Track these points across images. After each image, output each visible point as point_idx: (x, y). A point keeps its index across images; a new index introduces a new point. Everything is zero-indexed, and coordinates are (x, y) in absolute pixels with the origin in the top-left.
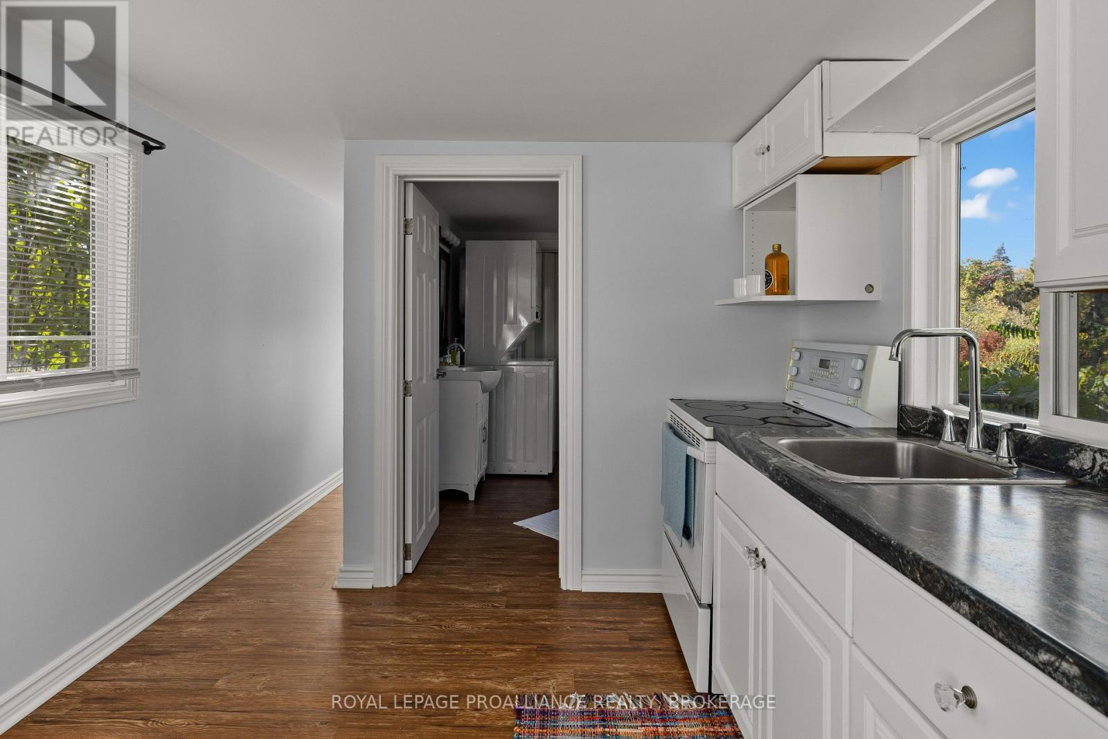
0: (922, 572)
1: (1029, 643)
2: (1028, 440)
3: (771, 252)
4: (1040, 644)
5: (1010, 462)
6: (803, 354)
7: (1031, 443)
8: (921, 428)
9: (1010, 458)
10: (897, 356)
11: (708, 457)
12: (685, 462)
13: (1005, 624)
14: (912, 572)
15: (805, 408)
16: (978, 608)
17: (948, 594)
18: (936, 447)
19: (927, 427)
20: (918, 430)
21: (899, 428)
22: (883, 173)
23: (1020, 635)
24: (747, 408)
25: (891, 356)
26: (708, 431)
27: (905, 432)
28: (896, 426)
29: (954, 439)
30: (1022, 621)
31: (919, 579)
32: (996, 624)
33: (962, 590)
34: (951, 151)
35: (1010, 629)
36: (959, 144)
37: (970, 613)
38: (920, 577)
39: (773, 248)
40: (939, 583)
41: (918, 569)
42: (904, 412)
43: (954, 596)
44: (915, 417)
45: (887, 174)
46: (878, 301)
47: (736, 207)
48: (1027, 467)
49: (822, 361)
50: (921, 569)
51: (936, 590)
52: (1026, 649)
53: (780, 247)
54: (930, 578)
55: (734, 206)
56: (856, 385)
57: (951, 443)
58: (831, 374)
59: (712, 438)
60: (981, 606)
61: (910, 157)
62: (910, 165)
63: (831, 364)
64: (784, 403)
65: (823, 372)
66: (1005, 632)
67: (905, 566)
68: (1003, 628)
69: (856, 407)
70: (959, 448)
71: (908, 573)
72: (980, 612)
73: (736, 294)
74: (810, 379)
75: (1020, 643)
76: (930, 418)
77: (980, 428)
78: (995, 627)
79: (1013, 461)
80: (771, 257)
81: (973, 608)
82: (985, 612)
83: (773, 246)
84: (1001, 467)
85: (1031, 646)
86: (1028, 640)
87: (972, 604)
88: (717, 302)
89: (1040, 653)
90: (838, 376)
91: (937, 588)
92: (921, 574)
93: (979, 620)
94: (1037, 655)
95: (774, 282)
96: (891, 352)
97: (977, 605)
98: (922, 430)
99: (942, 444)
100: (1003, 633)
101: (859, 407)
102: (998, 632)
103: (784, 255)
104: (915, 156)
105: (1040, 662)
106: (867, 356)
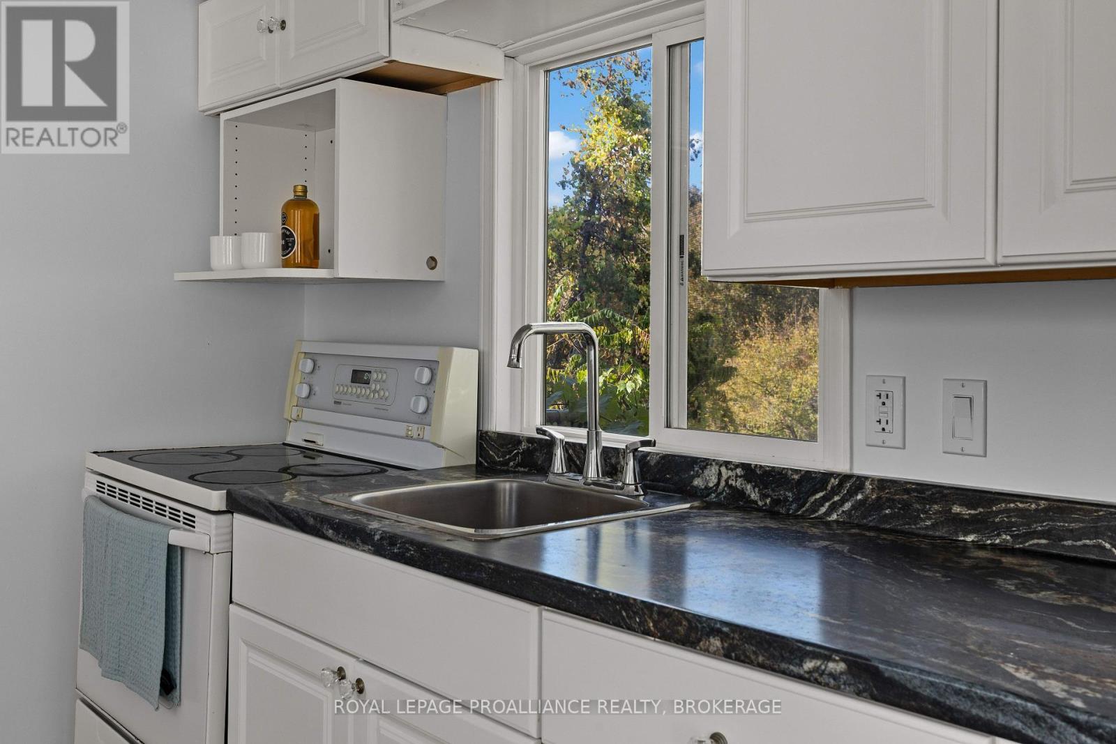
0: (656, 619)
1: (792, 657)
2: (649, 461)
3: (292, 197)
4: (805, 653)
5: (637, 490)
6: (319, 363)
7: (652, 464)
8: (510, 460)
9: (636, 484)
10: (518, 360)
11: (217, 542)
12: (164, 559)
13: (766, 646)
14: (642, 623)
15: (326, 448)
16: (733, 638)
17: (693, 635)
18: (544, 483)
19: (519, 458)
20: (506, 463)
21: (479, 464)
22: (450, 94)
23: (783, 652)
24: (239, 457)
25: (511, 360)
26: (216, 498)
27: (486, 468)
28: (475, 463)
29: (565, 470)
30: (783, 638)
31: (652, 628)
32: (754, 649)
33: (712, 625)
34: (539, 79)
35: (772, 649)
36: (547, 72)
37: (723, 648)
38: (653, 626)
39: (295, 192)
40: (681, 625)
41: (650, 617)
42: (484, 439)
43: (701, 635)
44: (502, 446)
45: (455, 97)
46: (443, 282)
47: (204, 111)
48: (652, 493)
49: (355, 372)
50: (655, 616)
51: (676, 636)
52: (790, 664)
53: (305, 189)
54: (667, 623)
55: (200, 109)
56: (422, 407)
57: (562, 474)
58: (375, 391)
59: (224, 508)
60: (736, 636)
61: (495, 79)
62: (492, 91)
63: (374, 376)
64: (284, 444)
65: (358, 389)
66: (765, 654)
67: (630, 618)
68: (763, 651)
69: (422, 440)
70: (574, 481)
71: (636, 626)
72: (735, 642)
73: (215, 262)
74: (335, 402)
75: (783, 659)
76: (524, 446)
77: (600, 451)
78: (755, 653)
79: (639, 488)
80: (289, 206)
81: (726, 642)
82: (742, 640)
83: (295, 187)
84: (628, 496)
85: (795, 659)
86: (792, 652)
87: (724, 637)
88: (179, 276)
89: (805, 663)
90: (387, 394)
91: (678, 632)
92: (654, 622)
93: (733, 651)
94: (802, 666)
95: (298, 248)
96: (511, 356)
97: (732, 635)
98: (512, 464)
99: (551, 477)
100: (763, 656)
101: (426, 438)
102: (757, 657)
103: (311, 204)
104: (498, 80)
105: (805, 672)
106: (437, 362)
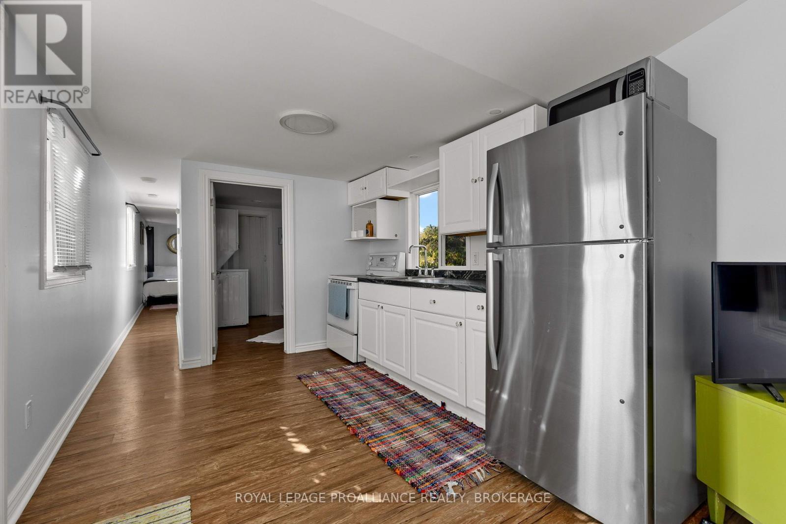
6: (373, 258)
9: (433, 275)
11: (356, 287)
12: (346, 291)
19: (413, 274)
20: (410, 274)
21: (405, 274)
22: (400, 201)
26: (355, 279)
29: (421, 274)
42: (407, 270)
44: (410, 271)
46: (398, 239)
47: (349, 206)
49: (381, 259)
53: (370, 221)
56: (394, 265)
58: (385, 262)
59: (357, 281)
63: (385, 259)
64: (367, 275)
65: (382, 262)
73: (352, 237)
74: (377, 265)
76: (414, 271)
77: (427, 270)
80: (367, 225)
88: (345, 240)
95: (369, 233)
101: (395, 271)
103: (372, 224)
104: (408, 198)
106: (397, 255)
